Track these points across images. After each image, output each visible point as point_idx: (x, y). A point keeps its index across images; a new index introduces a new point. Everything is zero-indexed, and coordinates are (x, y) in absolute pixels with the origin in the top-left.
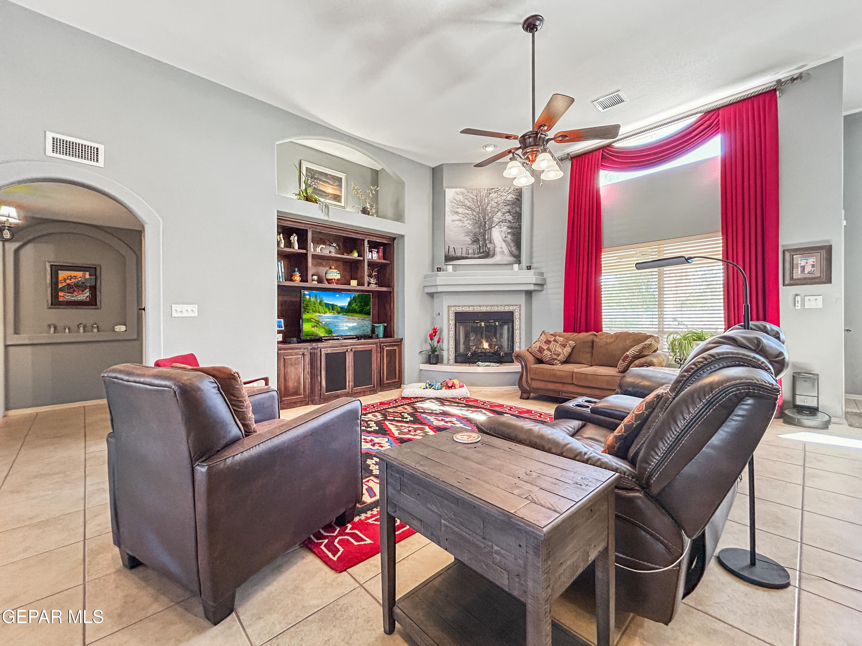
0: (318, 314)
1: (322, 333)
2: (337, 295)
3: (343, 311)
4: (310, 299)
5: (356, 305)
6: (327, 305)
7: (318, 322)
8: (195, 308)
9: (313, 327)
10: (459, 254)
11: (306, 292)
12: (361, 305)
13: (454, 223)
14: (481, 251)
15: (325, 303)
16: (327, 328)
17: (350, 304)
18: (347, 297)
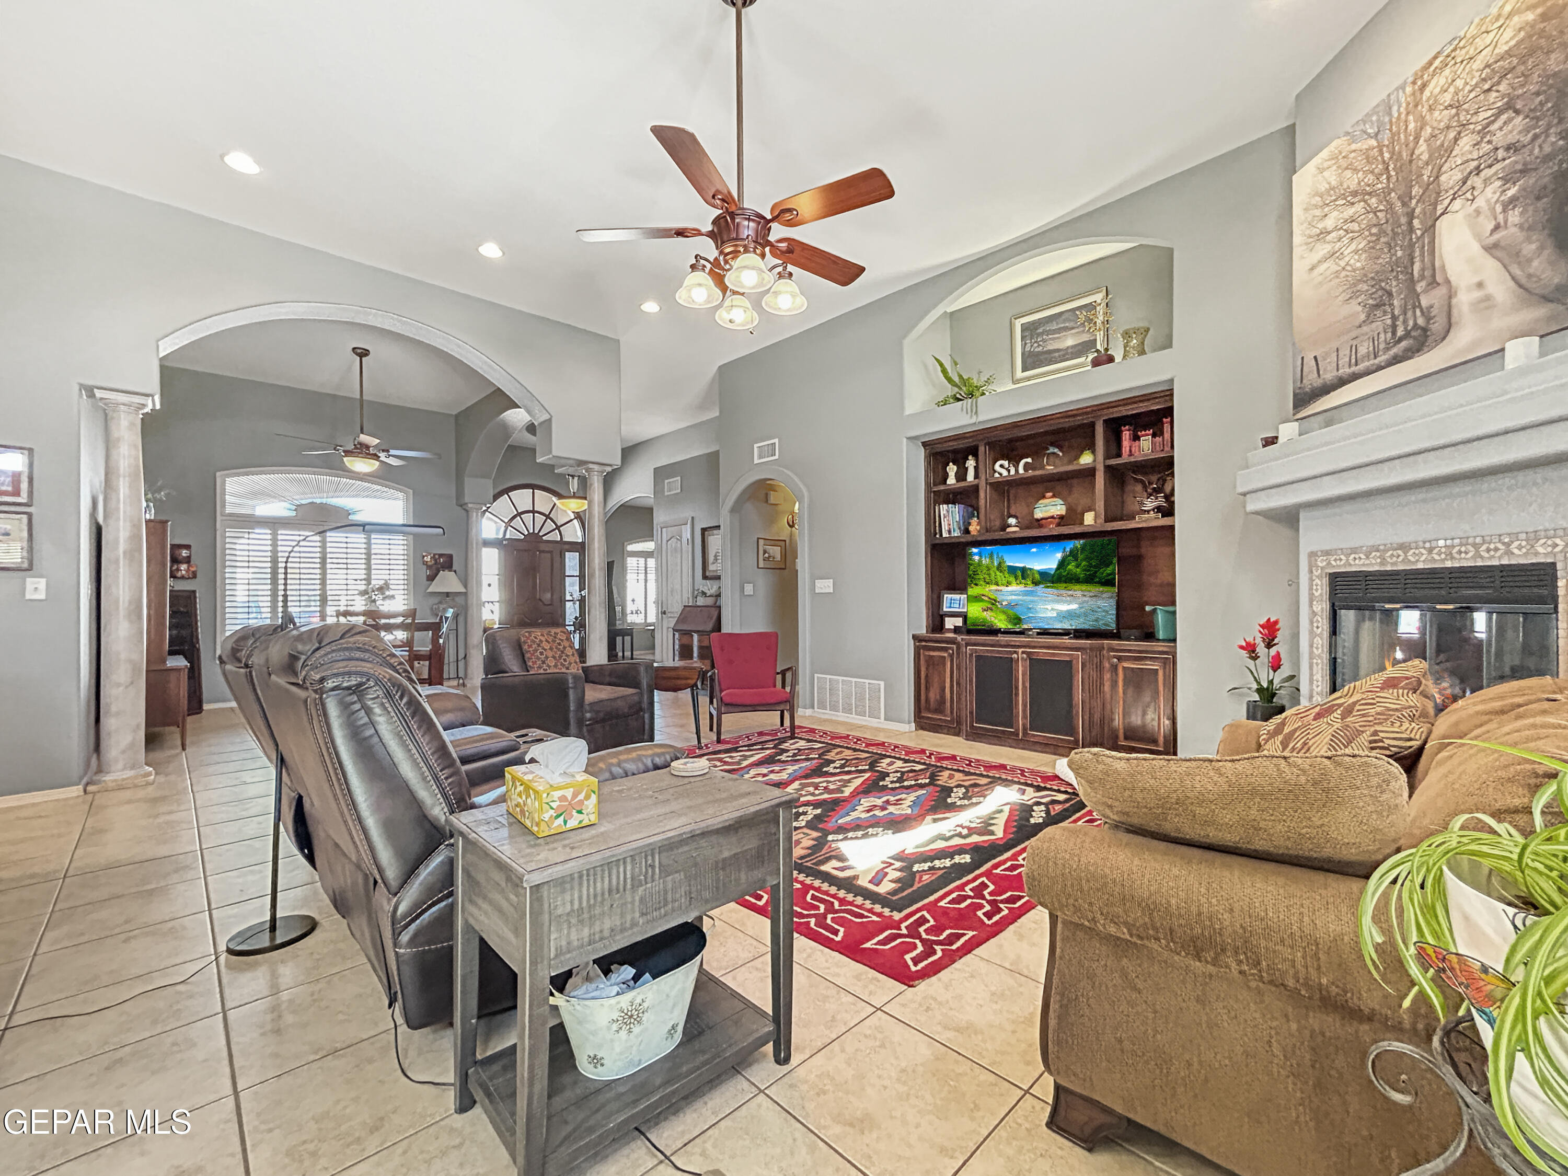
0: (994, 587)
1: (1001, 623)
2: (1034, 550)
3: (1045, 578)
4: (980, 561)
5: (1077, 567)
6: (1012, 570)
7: (994, 602)
8: (830, 582)
9: (984, 610)
10: (1329, 376)
11: (975, 550)
12: (1090, 566)
13: (1316, 272)
14: (1400, 332)
15: (1009, 567)
16: (1010, 612)
17: (1062, 564)
18: (1057, 551)
